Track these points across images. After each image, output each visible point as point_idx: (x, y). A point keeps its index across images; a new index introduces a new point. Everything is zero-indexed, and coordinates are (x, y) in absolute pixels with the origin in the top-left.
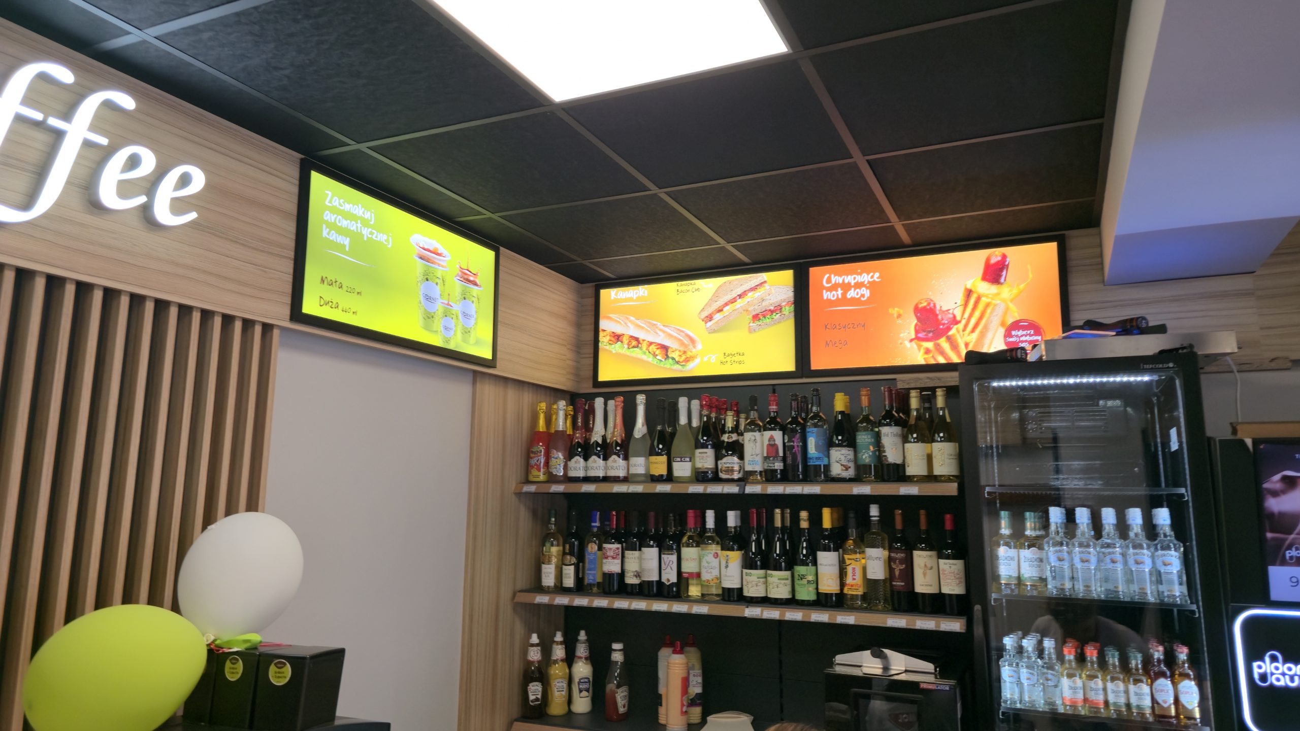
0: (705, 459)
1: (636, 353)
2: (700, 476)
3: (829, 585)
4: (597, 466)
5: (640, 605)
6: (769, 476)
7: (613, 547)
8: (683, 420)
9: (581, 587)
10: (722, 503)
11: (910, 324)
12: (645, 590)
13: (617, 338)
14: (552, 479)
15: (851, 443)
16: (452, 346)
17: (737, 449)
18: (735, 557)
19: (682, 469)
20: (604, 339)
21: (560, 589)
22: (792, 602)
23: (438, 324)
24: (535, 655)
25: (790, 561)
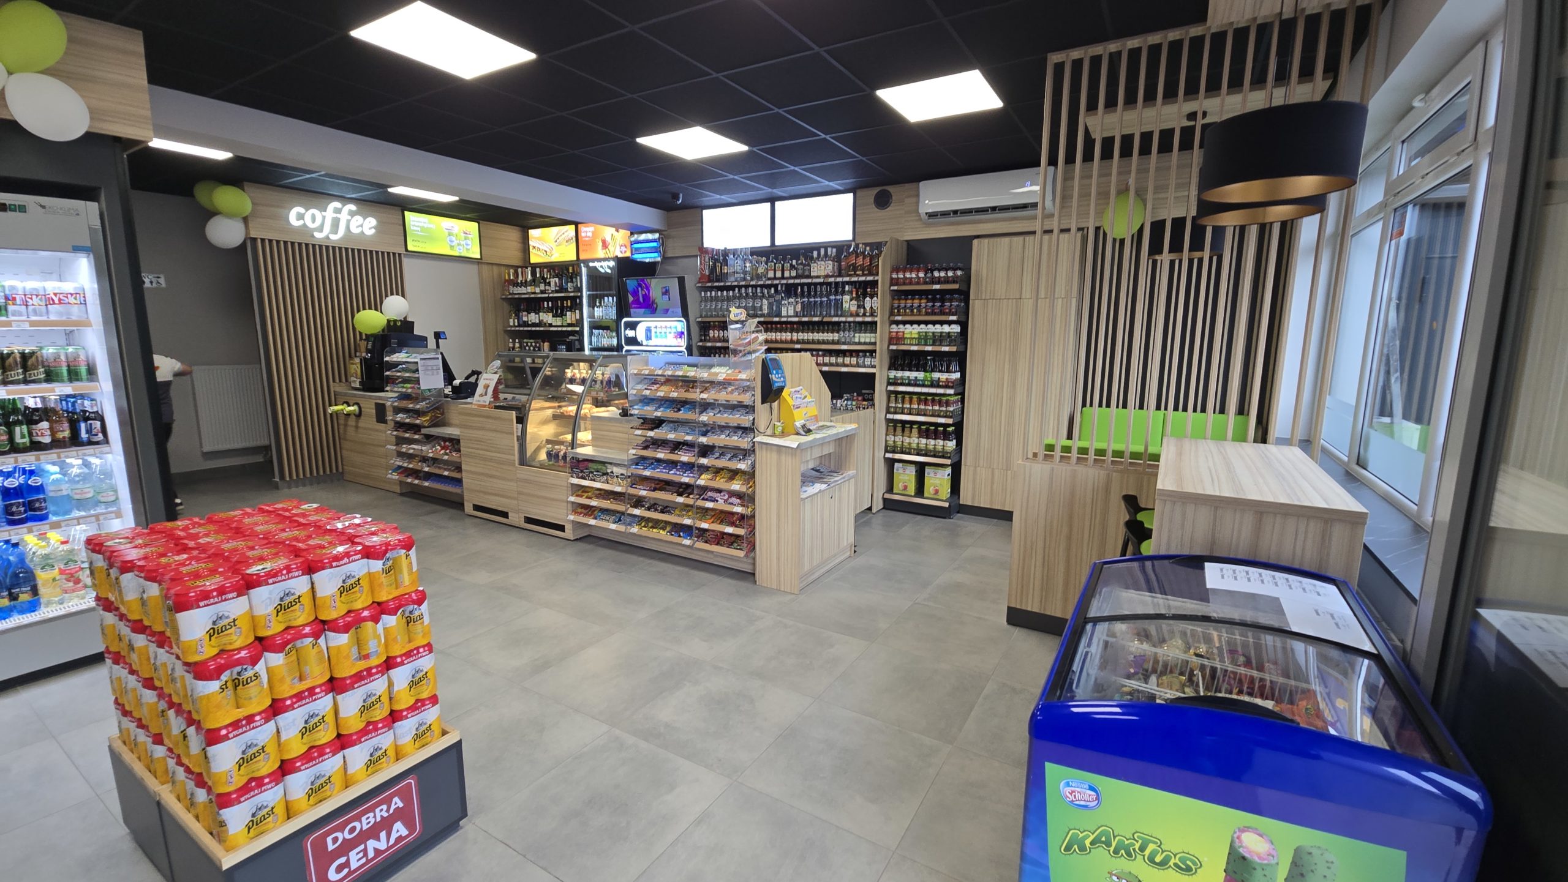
0: (542, 287)
1: (539, 253)
2: (542, 292)
3: (569, 321)
4: (523, 290)
5: (534, 329)
6: (557, 292)
7: (525, 313)
8: (538, 275)
9: (519, 325)
10: (548, 299)
11: (600, 244)
12: (534, 325)
13: (534, 247)
14: (510, 294)
15: (572, 282)
16: (463, 255)
17: (549, 284)
18: (550, 314)
19: (538, 290)
20: (531, 248)
21: (515, 326)
22: (562, 326)
23: (456, 248)
24: (511, 345)
25: (562, 315)
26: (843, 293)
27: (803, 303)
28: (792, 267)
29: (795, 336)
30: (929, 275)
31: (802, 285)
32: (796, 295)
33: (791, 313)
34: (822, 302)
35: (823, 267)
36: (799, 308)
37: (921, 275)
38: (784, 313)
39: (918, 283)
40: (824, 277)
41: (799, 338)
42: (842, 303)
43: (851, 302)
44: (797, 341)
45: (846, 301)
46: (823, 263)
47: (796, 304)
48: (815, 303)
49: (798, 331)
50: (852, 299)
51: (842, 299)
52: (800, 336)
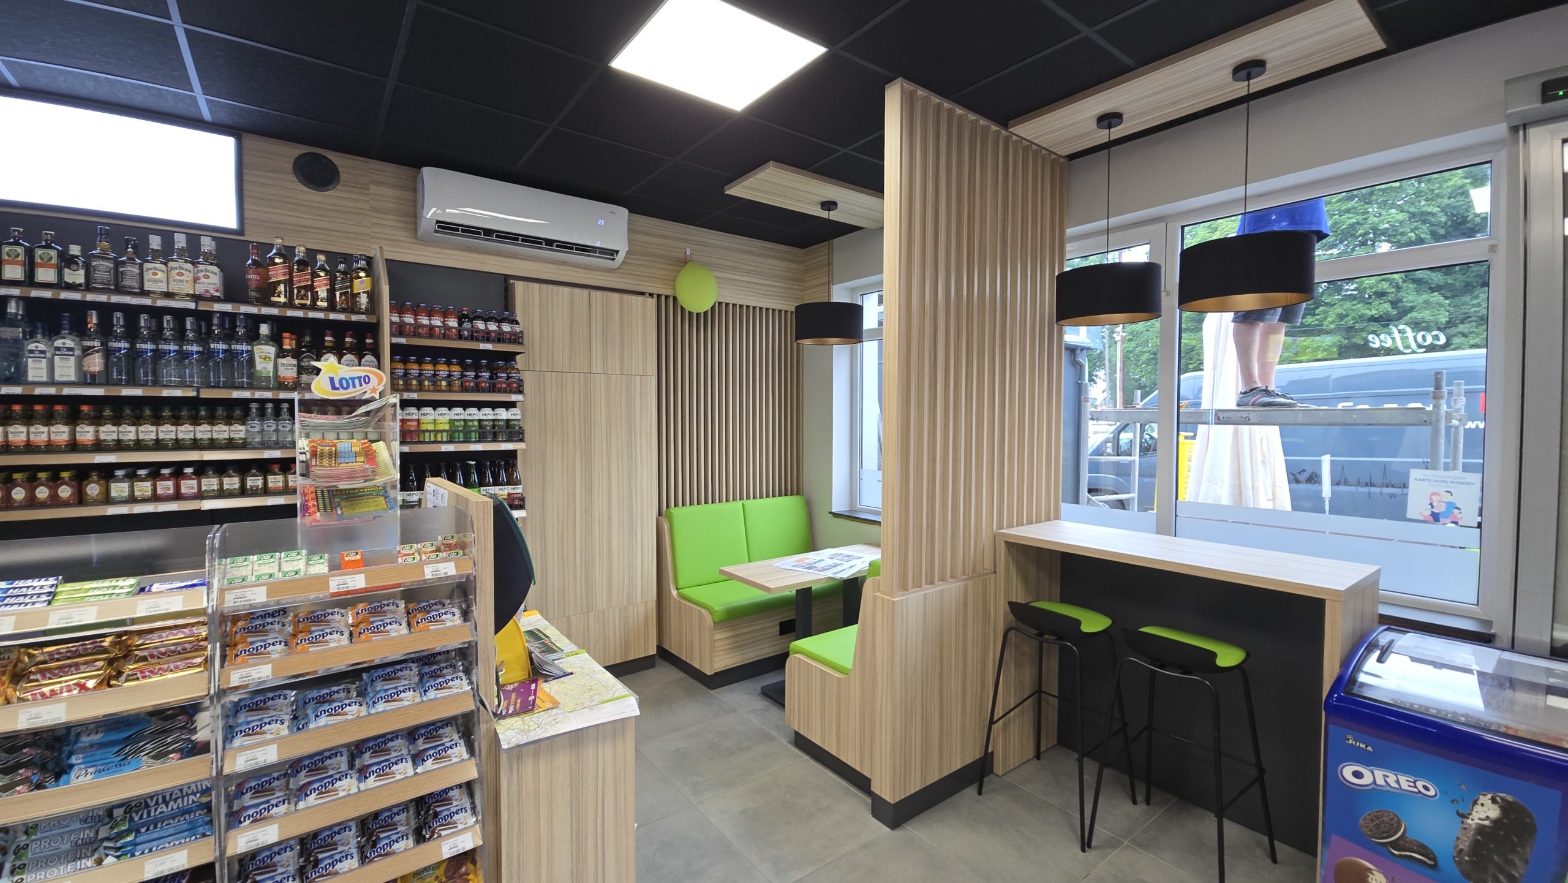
26: (252, 336)
27: (108, 352)
31: (105, 310)
35: (191, 277)
36: (94, 363)
37: (453, 323)
39: (444, 337)
40: (196, 298)
41: (102, 437)
42: (251, 361)
43: (280, 361)
44: (99, 446)
45: (265, 359)
46: (189, 266)
47: (86, 351)
48: (158, 355)
49: (97, 420)
50: (281, 353)
51: (251, 354)
52: (109, 432)
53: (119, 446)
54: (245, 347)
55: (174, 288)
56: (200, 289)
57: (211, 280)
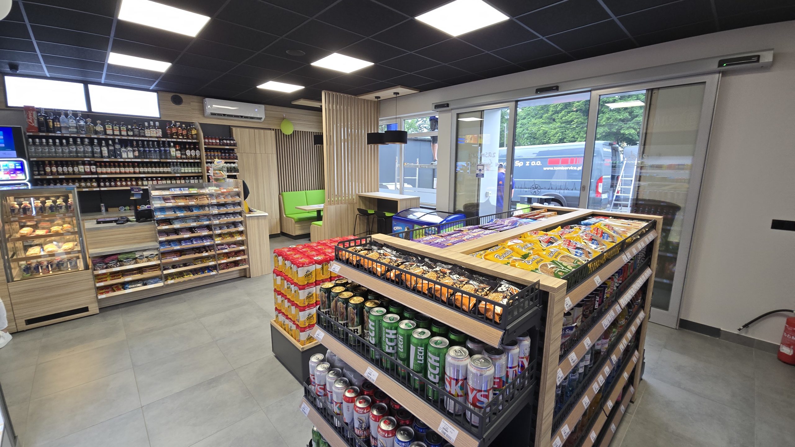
26: (170, 146)
27: (139, 151)
28: (128, 130)
29: (137, 170)
30: (222, 142)
31: (137, 141)
32: (132, 146)
33: (131, 155)
34: (155, 151)
35: (155, 132)
36: (137, 153)
37: (218, 141)
38: (124, 155)
39: (216, 145)
40: (157, 137)
41: (141, 171)
42: (170, 152)
43: (177, 152)
44: (140, 173)
45: (173, 151)
46: (155, 130)
47: (134, 151)
48: (150, 151)
49: (139, 167)
50: (176, 150)
51: (169, 150)
52: (142, 170)
53: (144, 173)
54: (168, 149)
55: (152, 135)
56: (158, 135)
57: (160, 133)
